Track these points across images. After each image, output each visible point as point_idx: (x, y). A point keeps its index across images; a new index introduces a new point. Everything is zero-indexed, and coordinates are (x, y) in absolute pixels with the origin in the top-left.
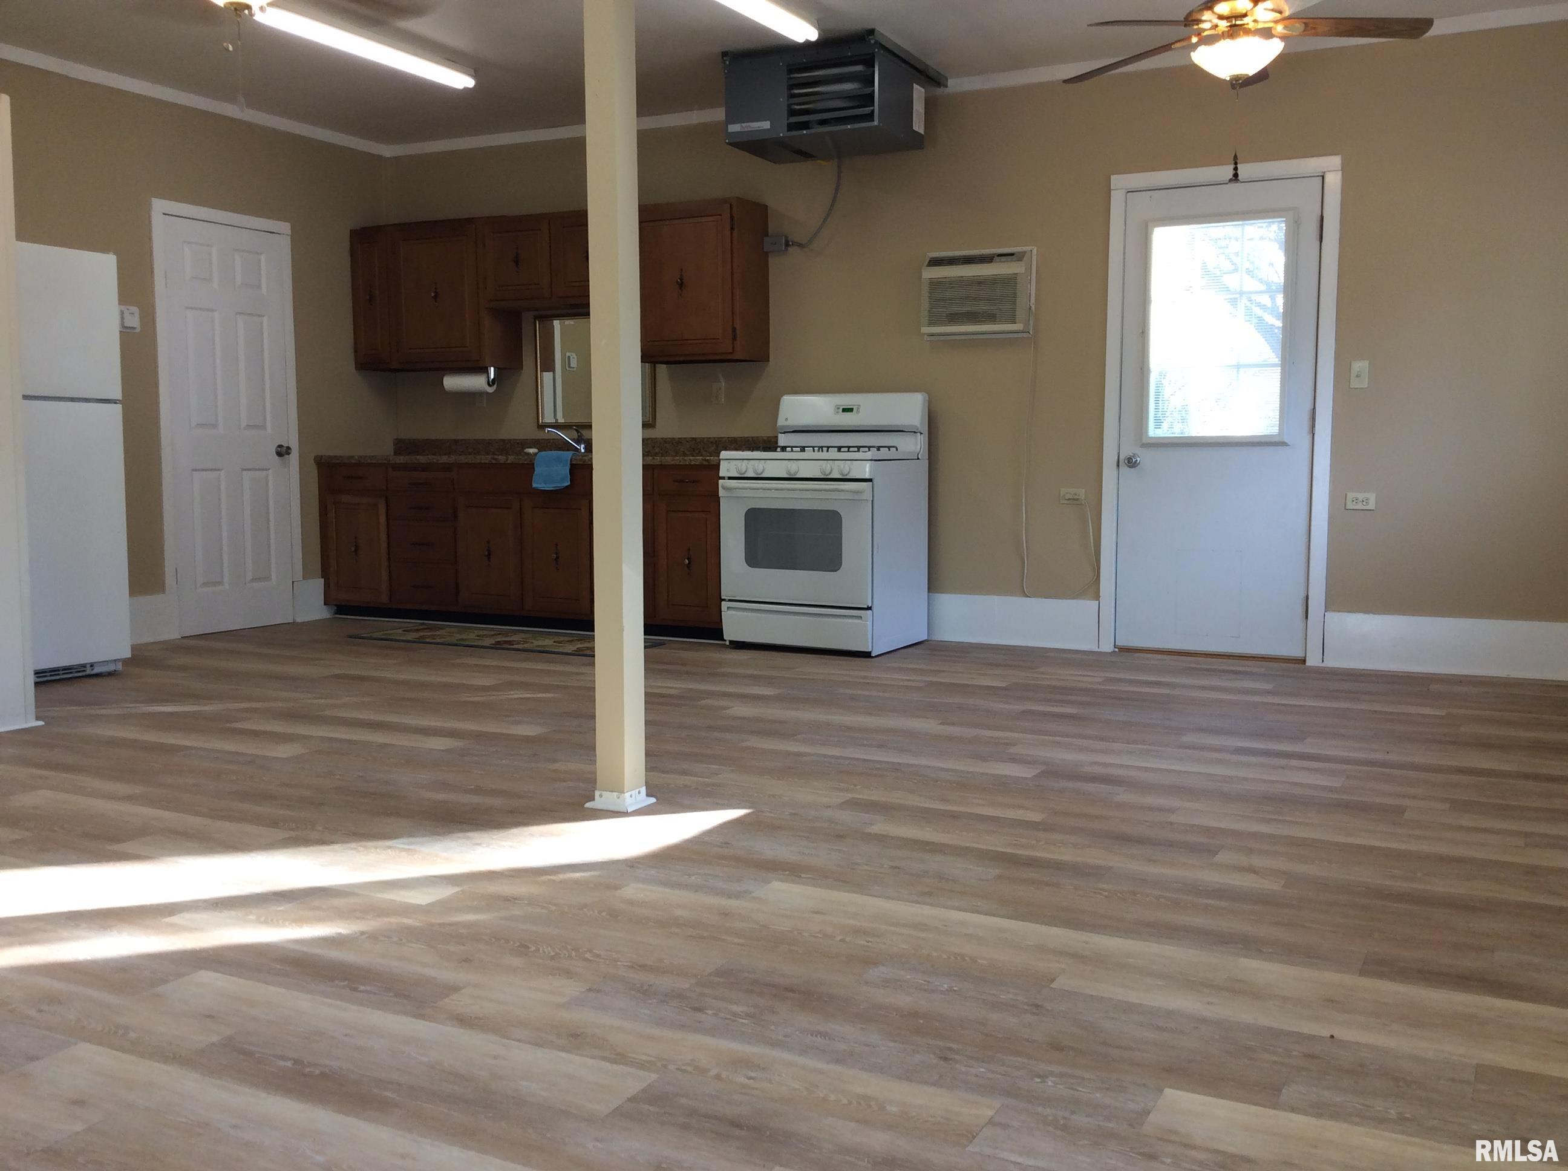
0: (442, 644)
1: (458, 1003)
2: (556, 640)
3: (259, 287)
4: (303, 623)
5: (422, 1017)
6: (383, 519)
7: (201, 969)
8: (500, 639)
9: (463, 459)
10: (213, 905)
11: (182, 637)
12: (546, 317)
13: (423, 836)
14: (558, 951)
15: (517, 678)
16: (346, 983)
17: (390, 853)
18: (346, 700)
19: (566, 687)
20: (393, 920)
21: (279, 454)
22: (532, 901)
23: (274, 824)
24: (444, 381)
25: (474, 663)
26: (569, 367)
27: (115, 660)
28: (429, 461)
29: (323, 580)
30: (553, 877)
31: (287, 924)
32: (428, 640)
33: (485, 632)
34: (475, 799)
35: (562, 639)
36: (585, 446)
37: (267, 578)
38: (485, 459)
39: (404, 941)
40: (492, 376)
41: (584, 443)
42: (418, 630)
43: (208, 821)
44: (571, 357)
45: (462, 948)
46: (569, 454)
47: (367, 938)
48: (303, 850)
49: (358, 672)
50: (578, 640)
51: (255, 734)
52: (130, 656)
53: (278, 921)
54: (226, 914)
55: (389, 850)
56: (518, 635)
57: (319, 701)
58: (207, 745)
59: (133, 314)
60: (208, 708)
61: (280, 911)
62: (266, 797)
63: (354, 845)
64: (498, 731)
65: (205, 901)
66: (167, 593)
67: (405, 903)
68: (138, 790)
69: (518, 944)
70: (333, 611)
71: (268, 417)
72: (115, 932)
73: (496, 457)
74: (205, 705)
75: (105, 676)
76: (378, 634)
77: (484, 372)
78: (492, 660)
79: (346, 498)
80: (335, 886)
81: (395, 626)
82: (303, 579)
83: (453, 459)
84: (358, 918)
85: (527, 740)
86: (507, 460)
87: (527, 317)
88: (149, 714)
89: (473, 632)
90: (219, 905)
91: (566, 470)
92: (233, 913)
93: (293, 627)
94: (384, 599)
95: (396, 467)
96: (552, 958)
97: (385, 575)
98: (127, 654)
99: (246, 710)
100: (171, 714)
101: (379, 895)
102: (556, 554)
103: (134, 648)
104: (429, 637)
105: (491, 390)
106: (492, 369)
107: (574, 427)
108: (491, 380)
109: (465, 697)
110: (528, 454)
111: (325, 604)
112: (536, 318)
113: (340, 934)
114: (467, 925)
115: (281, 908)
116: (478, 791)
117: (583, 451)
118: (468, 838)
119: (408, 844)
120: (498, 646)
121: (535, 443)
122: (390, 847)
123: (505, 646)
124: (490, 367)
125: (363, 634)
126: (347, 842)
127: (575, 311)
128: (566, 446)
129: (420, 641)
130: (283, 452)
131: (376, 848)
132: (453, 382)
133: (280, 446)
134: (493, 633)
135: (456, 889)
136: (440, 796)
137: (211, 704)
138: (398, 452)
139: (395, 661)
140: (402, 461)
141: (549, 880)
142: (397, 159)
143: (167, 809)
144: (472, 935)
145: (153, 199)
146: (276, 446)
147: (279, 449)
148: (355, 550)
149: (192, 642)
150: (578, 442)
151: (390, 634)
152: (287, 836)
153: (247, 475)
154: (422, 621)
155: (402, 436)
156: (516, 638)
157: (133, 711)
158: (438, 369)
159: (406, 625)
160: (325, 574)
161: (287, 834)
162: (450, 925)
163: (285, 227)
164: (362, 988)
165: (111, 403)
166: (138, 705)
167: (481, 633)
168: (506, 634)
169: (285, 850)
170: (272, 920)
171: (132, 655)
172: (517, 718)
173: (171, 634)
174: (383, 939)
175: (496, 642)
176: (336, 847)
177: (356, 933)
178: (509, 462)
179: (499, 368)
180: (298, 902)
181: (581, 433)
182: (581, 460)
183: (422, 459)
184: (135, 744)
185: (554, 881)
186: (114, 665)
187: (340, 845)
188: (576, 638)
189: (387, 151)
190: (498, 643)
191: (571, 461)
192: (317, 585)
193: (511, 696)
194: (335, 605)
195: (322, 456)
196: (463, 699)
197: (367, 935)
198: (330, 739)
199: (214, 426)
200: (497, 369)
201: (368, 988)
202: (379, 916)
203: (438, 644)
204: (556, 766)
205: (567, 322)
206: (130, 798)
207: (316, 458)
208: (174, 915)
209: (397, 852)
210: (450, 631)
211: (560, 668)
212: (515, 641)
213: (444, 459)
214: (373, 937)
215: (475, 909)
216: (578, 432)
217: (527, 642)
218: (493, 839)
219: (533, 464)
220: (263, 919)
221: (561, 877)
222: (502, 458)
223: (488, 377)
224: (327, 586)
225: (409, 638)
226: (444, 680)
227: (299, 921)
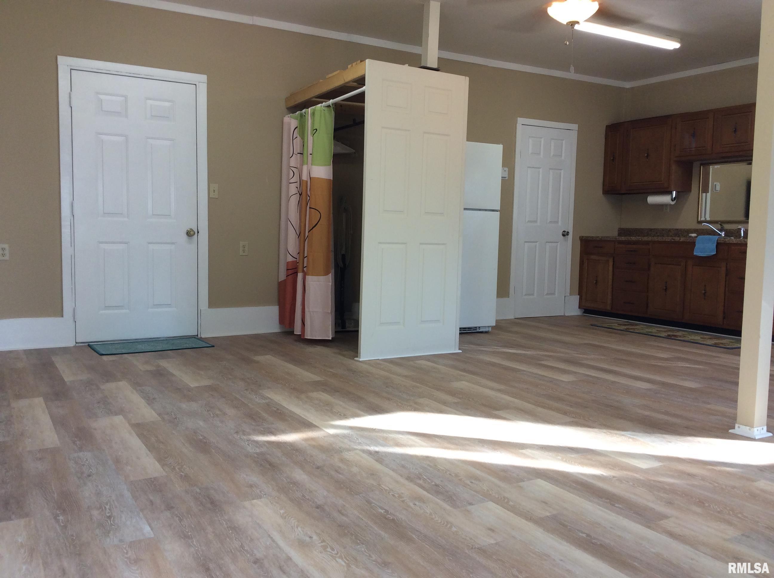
0: (638, 333)
1: (668, 524)
2: (702, 337)
3: (561, 156)
4: (568, 316)
5: (649, 527)
6: (611, 268)
7: (539, 478)
8: (670, 333)
9: (656, 239)
10: (541, 448)
11: (515, 318)
12: (706, 164)
13: (639, 432)
14: (721, 509)
15: (681, 355)
16: (608, 501)
17: (624, 438)
18: (593, 356)
19: (710, 364)
20: (630, 474)
21: (564, 235)
22: (703, 479)
23: (565, 413)
24: (648, 198)
25: (657, 345)
26: (715, 190)
27: (489, 326)
28: (637, 240)
29: (579, 296)
30: (715, 468)
31: (576, 464)
32: (631, 330)
33: (661, 329)
34: (666, 418)
35: (705, 337)
36: (725, 233)
37: (554, 294)
38: (668, 239)
39: (636, 485)
40: (674, 196)
41: (724, 231)
42: (625, 325)
43: (533, 407)
44: (717, 185)
45: (667, 496)
46: (716, 237)
47: (617, 480)
48: (579, 428)
49: (597, 343)
50: (714, 338)
51: (552, 368)
52: (495, 325)
53: (572, 462)
54: (546, 453)
55: (623, 437)
56: (680, 332)
57: (580, 356)
58: (530, 370)
59: (505, 171)
60: (529, 353)
61: (572, 457)
62: (559, 399)
63: (605, 431)
64: (675, 383)
65: (537, 445)
66: (510, 297)
67: (634, 465)
68: (502, 387)
69: (698, 500)
70: (582, 312)
71: (560, 218)
72: (499, 452)
73: (674, 238)
74: (527, 351)
75: (484, 333)
76: (605, 325)
77: (669, 194)
78: (666, 344)
79: (593, 257)
80: (598, 450)
81: (614, 322)
82: (570, 295)
83: (650, 239)
84: (610, 468)
85: (691, 390)
86: (680, 240)
87: (696, 165)
88: (504, 352)
89: (654, 329)
90: (544, 448)
91: (715, 245)
92: (550, 454)
93: (563, 318)
94: (609, 308)
95: (620, 242)
96: (719, 512)
97: (610, 297)
98: (494, 324)
99: (546, 356)
100: (514, 353)
101: (620, 459)
102: (705, 290)
103: (497, 321)
104: (632, 329)
105: (673, 203)
106: (675, 192)
107: (720, 223)
108: (673, 198)
109: (653, 362)
110: (691, 237)
111: (579, 308)
112: (701, 164)
113: (603, 475)
114: (669, 484)
115: (573, 456)
116: (666, 413)
117: (723, 235)
118: (664, 438)
119: (633, 435)
120: (669, 337)
121: (695, 231)
122: (623, 435)
123: (673, 337)
124: (674, 191)
125: (598, 324)
126: (601, 429)
127: (723, 160)
128: (713, 233)
129: (627, 330)
130: (565, 234)
131: (616, 434)
132: (652, 199)
133: (564, 231)
134: (666, 330)
135: (660, 464)
136: (647, 413)
137: (531, 351)
138: (620, 235)
139: (615, 340)
140: (623, 240)
141: (713, 469)
142: (632, 88)
143: (516, 398)
144: (672, 490)
145: (519, 118)
146: (562, 231)
147: (563, 233)
148: (596, 283)
149: (520, 321)
150: (721, 230)
151: (611, 326)
152: (572, 420)
153: (548, 245)
154: (627, 321)
155: (622, 227)
156: (677, 334)
157: (497, 350)
158: (645, 193)
159: (618, 322)
160: (580, 294)
161: (572, 419)
162: (659, 482)
163: (575, 127)
164: (617, 505)
165: (495, 211)
166: (498, 348)
167: (659, 329)
168: (672, 331)
169: (572, 427)
170: (569, 461)
171: (496, 325)
172: (684, 377)
173: (511, 317)
174: (625, 482)
175: (668, 335)
176: (596, 430)
177: (611, 476)
178: (681, 241)
179: (678, 192)
180: (581, 454)
181: (723, 226)
182: (723, 240)
183: (633, 238)
184: (499, 366)
185: (715, 470)
186: (488, 328)
187: (598, 429)
188: (714, 337)
189: (628, 85)
190: (669, 335)
191: (717, 241)
192: (576, 299)
193: (679, 365)
194: (584, 309)
195: (583, 236)
196: (653, 363)
197: (616, 478)
198: (588, 375)
199: (536, 222)
200: (677, 192)
201: (620, 506)
202: (622, 470)
203: (636, 333)
204: (709, 406)
205: (716, 167)
206: (499, 391)
207: (580, 237)
208: (524, 449)
209: (627, 438)
210: (642, 327)
211: (704, 352)
212: (678, 335)
213: (646, 239)
214: (620, 480)
215: (672, 477)
216: (721, 225)
217: (685, 337)
218: (678, 441)
219: (695, 242)
220: (564, 460)
221: (718, 468)
222: (677, 239)
223: (672, 196)
224: (581, 299)
225: (622, 329)
226: (641, 352)
227: (582, 464)
